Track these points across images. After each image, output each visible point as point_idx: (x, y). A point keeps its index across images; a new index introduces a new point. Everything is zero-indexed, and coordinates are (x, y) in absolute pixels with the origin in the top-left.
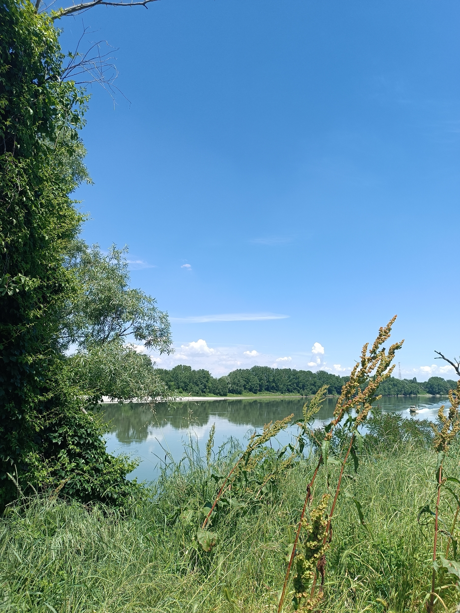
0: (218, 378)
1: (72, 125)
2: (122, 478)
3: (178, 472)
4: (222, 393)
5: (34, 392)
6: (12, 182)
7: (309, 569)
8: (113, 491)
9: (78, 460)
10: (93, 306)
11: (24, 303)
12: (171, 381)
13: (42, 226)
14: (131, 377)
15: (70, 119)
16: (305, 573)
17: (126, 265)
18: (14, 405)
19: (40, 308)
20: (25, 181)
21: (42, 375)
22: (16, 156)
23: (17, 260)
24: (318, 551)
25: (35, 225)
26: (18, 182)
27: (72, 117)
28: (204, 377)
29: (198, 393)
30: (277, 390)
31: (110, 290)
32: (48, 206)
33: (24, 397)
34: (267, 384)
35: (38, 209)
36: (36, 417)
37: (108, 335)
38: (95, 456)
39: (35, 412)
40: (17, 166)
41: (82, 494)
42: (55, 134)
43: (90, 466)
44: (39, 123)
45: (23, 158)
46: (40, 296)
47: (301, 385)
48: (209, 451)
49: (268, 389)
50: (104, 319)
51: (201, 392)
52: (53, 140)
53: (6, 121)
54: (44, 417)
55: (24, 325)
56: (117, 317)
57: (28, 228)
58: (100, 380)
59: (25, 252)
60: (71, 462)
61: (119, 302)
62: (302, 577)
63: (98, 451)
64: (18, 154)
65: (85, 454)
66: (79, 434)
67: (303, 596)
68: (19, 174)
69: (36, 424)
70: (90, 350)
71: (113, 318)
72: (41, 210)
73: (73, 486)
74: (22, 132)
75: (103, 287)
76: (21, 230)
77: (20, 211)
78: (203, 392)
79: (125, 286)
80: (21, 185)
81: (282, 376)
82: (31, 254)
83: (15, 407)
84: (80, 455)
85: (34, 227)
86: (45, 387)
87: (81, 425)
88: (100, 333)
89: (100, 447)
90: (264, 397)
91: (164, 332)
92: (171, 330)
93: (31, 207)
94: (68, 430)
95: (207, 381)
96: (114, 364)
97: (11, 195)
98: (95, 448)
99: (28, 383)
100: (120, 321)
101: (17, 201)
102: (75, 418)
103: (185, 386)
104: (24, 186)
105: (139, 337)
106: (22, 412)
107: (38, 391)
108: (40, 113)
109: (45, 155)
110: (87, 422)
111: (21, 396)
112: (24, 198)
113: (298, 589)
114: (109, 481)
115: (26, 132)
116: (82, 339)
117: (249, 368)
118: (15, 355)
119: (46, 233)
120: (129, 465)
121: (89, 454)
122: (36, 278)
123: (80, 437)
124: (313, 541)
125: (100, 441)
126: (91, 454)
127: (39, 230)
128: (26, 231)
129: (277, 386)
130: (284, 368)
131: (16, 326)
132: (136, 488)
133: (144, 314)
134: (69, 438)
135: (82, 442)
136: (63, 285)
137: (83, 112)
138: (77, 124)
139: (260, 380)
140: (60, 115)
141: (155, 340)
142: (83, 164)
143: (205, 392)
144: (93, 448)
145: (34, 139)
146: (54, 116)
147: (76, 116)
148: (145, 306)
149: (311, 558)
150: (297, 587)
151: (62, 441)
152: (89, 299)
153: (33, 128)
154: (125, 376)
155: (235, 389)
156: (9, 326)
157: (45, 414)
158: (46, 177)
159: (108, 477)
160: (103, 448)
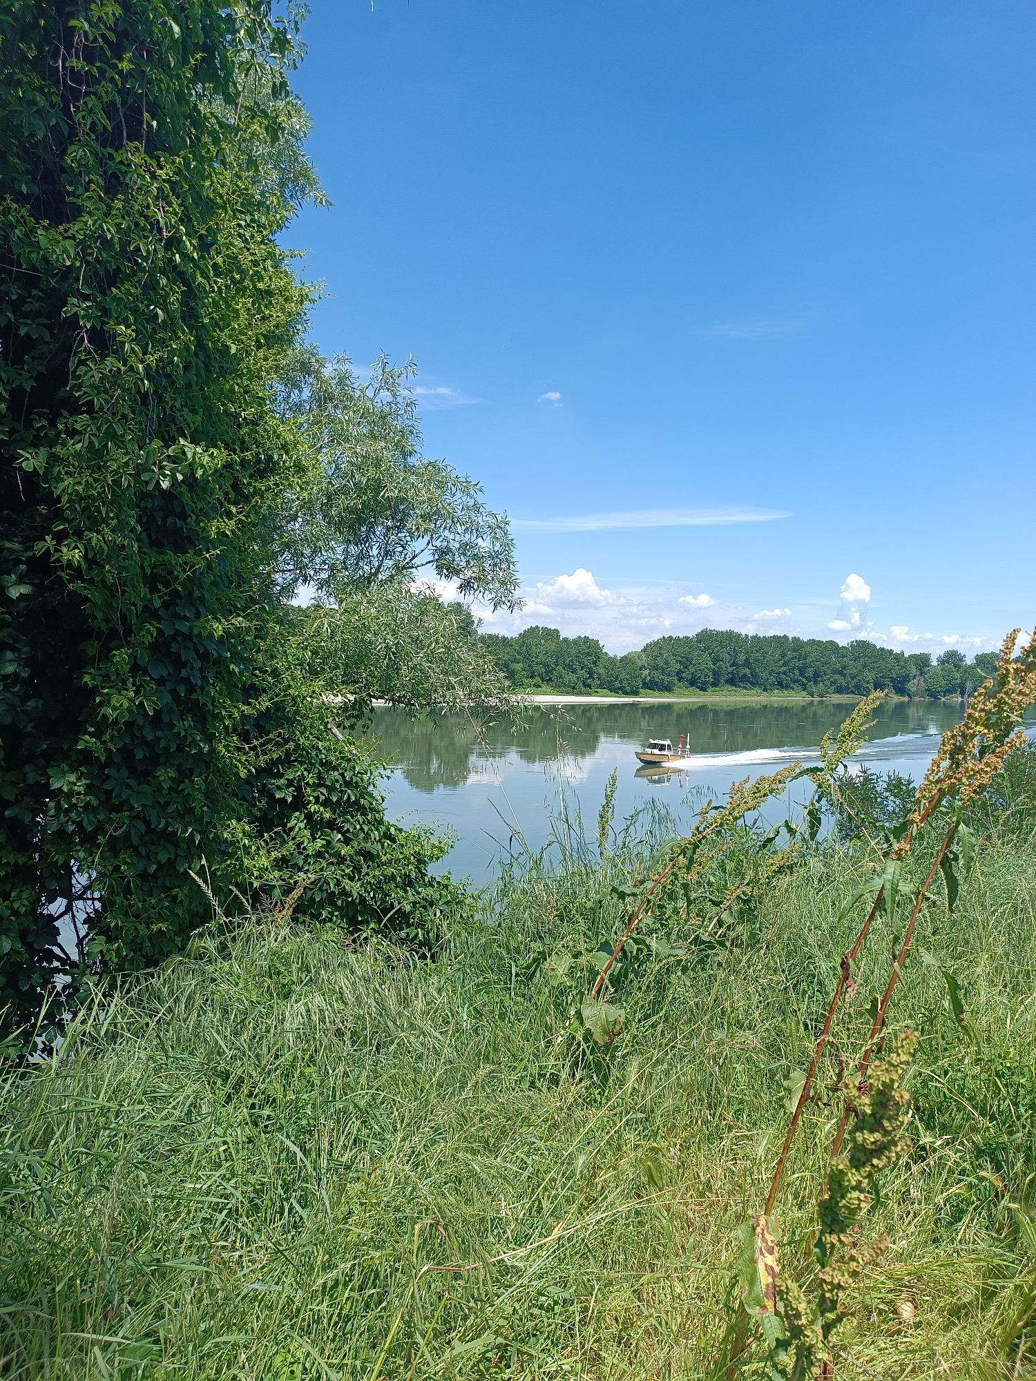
0: (620, 655)
1: (273, 62)
2: (420, 871)
3: (538, 870)
4: (628, 689)
5: (230, 695)
6: (146, 218)
7: (858, 1187)
8: (403, 897)
9: (329, 835)
10: (343, 501)
11: (195, 503)
12: (516, 661)
13: (221, 323)
14: (430, 662)
15: (267, 43)
16: (849, 1195)
17: (411, 404)
18: (192, 723)
19: (229, 514)
20: (176, 214)
21: (244, 660)
22: (150, 151)
23: (173, 406)
24: (882, 1153)
25: (206, 321)
26: (160, 216)
27: (272, 37)
28: (588, 654)
29: (574, 688)
30: (753, 684)
31: (377, 463)
32: (231, 272)
33: (211, 708)
34: (730, 669)
35: (208, 279)
36: (239, 749)
37: (379, 567)
38: (364, 827)
39: (235, 738)
40: (154, 176)
41: (339, 903)
42: (235, 84)
43: (353, 847)
44: (197, 60)
45: (167, 155)
46: (227, 486)
47: (810, 672)
48: (604, 829)
49: (732, 682)
50: (368, 531)
51: (581, 685)
52: (230, 100)
53: (121, 59)
54: (254, 749)
55: (198, 553)
56: (396, 526)
57: (191, 328)
58: (366, 666)
59: (188, 385)
60: (314, 839)
61: (399, 492)
62: (841, 1205)
63: (369, 818)
64: (156, 146)
65: (342, 822)
66: (328, 783)
67: (840, 1241)
68: (161, 196)
69: (240, 761)
70: (341, 602)
71: (388, 529)
72: (216, 282)
73: (322, 886)
74: (159, 87)
75: (364, 457)
76: (174, 332)
77: (171, 289)
78: (586, 687)
79: (411, 454)
80: (166, 223)
81: (767, 653)
82: (202, 389)
83: (195, 728)
84: (332, 825)
85: (204, 326)
86: (253, 686)
87: (331, 763)
88: (361, 564)
89: (372, 810)
90: (724, 698)
91: (501, 559)
92: (516, 555)
93: (193, 276)
94: (305, 773)
95: (594, 663)
96: (394, 633)
97: (148, 251)
98: (363, 810)
99: (217, 678)
100: (403, 535)
101: (161, 264)
102: (318, 748)
103: (547, 672)
104: (174, 227)
105: (445, 571)
106: (210, 738)
107: (240, 696)
108: (197, 33)
109: (216, 141)
110: (342, 758)
111: (205, 704)
112: (177, 256)
113: (829, 1226)
114: (393, 877)
115: (168, 85)
116: (324, 575)
117: (691, 634)
118: (186, 619)
119: (230, 337)
120: (433, 846)
121: (351, 824)
122: (215, 446)
123: (331, 789)
124: (872, 1131)
125: (371, 795)
126: (353, 823)
127: (215, 331)
128: (186, 336)
129: (754, 675)
130: (771, 633)
131: (183, 555)
132: (450, 893)
133: (455, 520)
134: (309, 790)
135: (335, 799)
136: (276, 457)
137: (296, 23)
138: (283, 56)
139: (716, 660)
140: (242, 32)
141: (480, 579)
142: (303, 156)
143: (590, 686)
144: (358, 810)
145: (188, 102)
146: (229, 37)
147: (281, 33)
148: (457, 501)
149: (864, 1165)
150: (828, 1220)
151: (293, 796)
152: (333, 486)
153: (184, 73)
154: (419, 658)
155: (657, 680)
156: (168, 557)
157: (255, 742)
158: (221, 197)
159: (390, 870)
160: (378, 812)
